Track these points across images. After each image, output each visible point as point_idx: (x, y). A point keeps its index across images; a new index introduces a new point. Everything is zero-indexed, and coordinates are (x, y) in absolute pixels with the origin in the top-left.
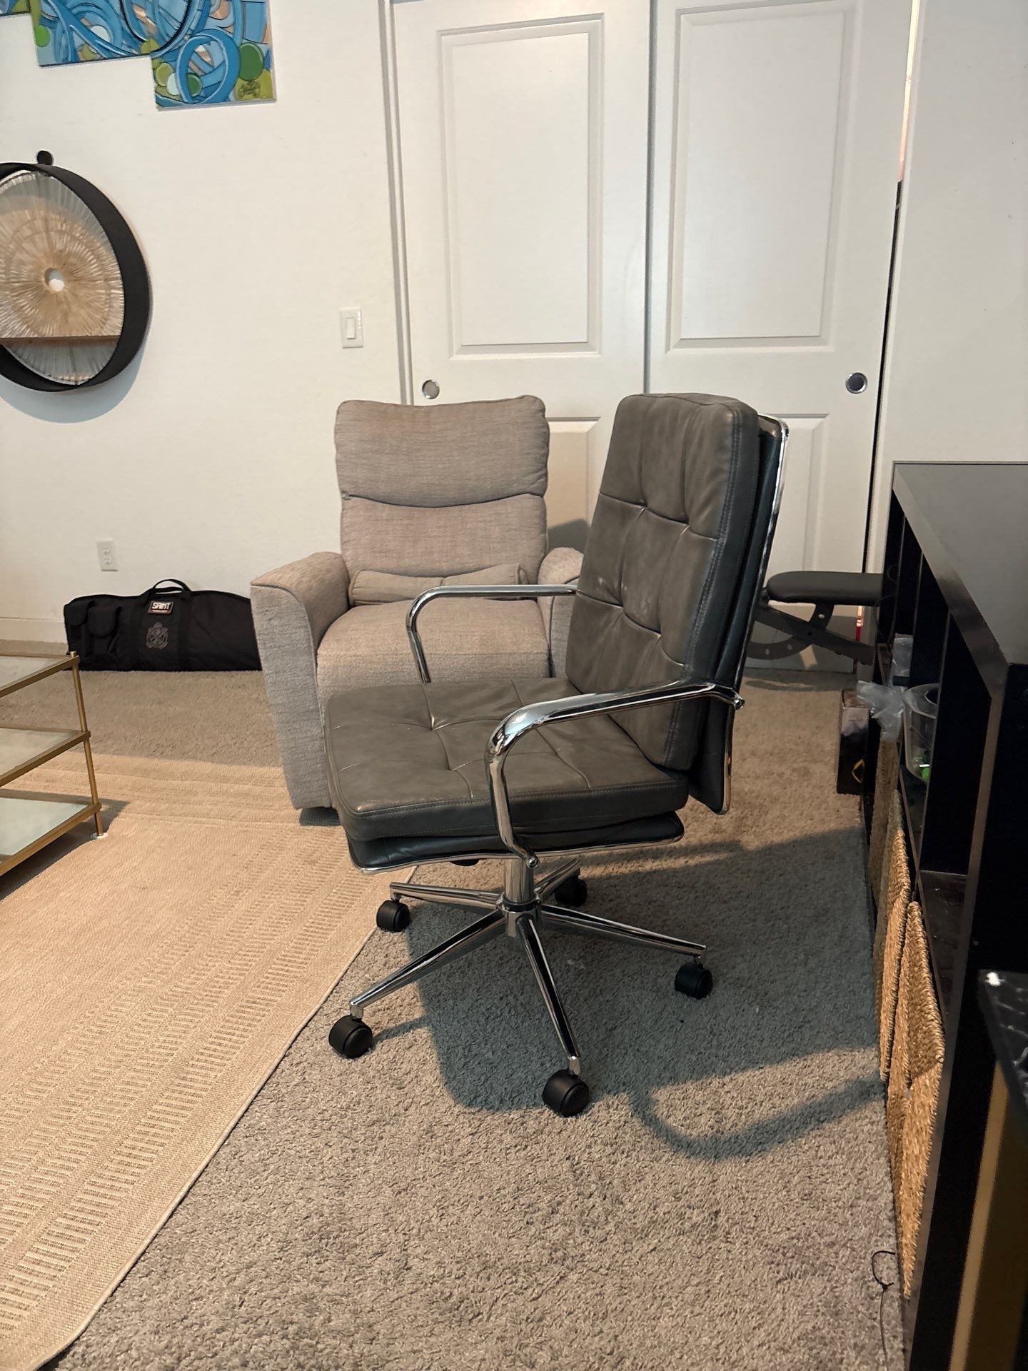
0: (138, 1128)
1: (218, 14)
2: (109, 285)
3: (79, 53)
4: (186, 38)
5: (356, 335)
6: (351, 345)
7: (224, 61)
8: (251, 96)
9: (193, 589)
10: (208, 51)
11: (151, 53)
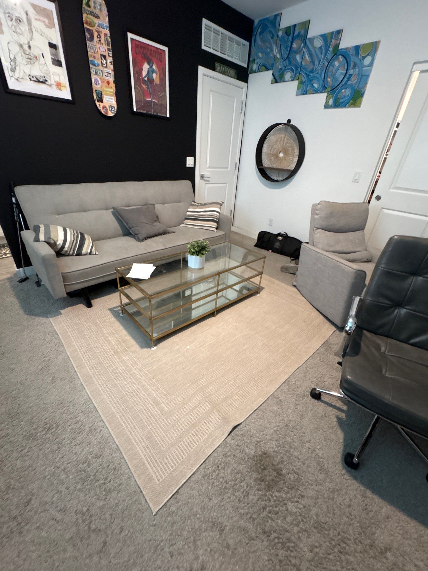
1: (353, 79)
3: (308, 92)
4: (340, 87)
5: (358, 178)
6: (355, 181)
7: (349, 94)
8: (354, 105)
10: (345, 91)
11: (328, 92)
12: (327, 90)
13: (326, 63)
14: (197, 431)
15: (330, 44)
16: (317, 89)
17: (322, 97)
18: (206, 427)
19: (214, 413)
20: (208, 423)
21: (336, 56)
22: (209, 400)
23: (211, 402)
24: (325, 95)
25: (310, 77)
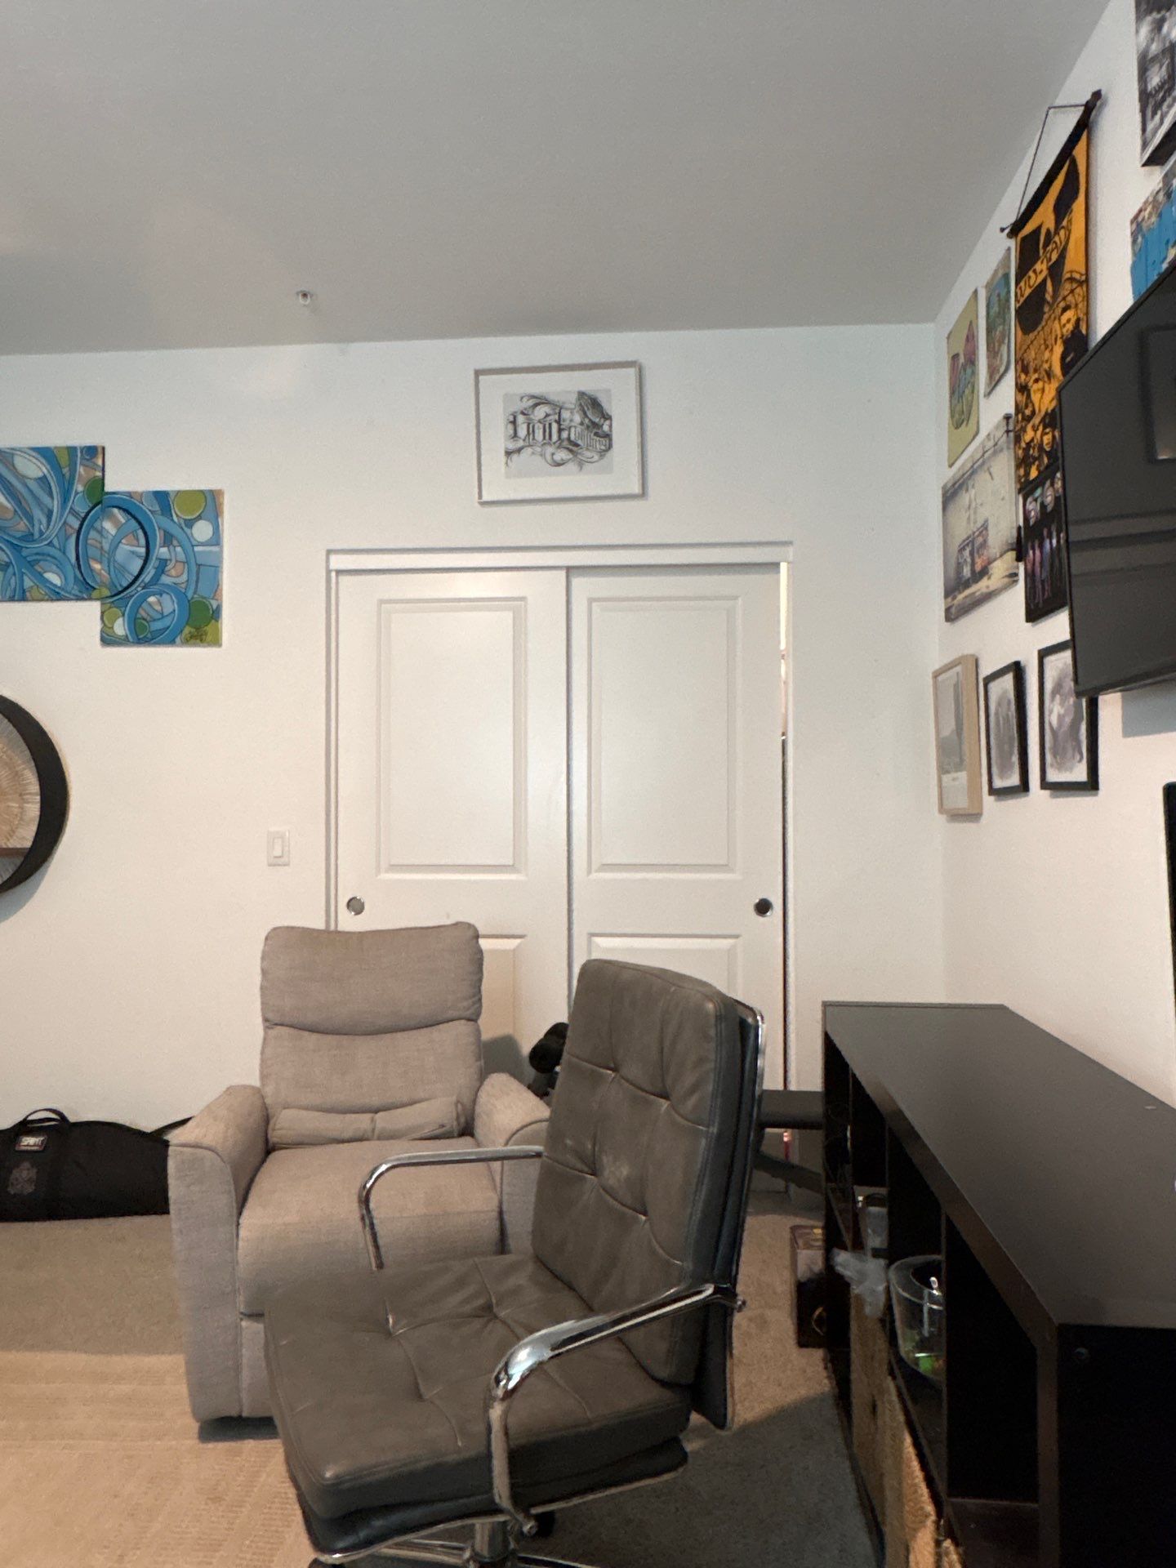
1: (173, 572)
2: (23, 799)
3: (28, 594)
4: (139, 589)
5: (283, 852)
6: (277, 862)
7: (174, 611)
8: (198, 641)
9: (72, 1119)
10: (160, 603)
11: (101, 599)
12: (95, 594)
13: (76, 525)
15: (72, 476)
16: (59, 588)
17: (88, 613)
21: (103, 510)
24: (93, 609)
25: (25, 553)
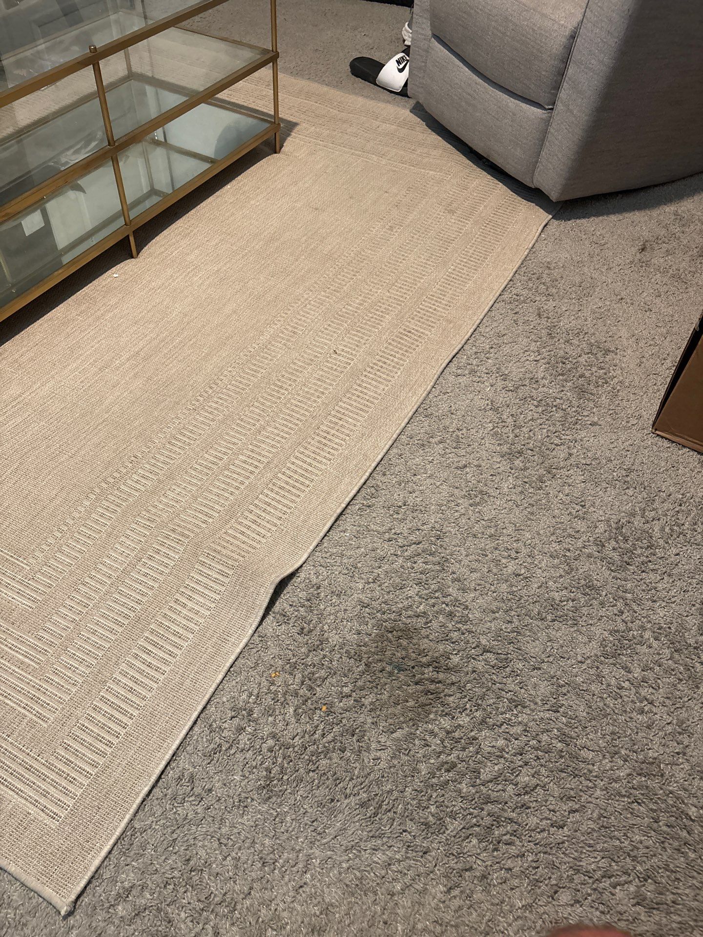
0: (329, 417)
14: (158, 634)
18: (185, 611)
19: (203, 564)
20: (190, 598)
22: (173, 531)
23: (183, 535)
